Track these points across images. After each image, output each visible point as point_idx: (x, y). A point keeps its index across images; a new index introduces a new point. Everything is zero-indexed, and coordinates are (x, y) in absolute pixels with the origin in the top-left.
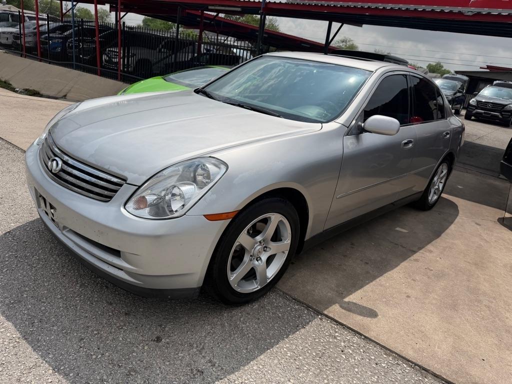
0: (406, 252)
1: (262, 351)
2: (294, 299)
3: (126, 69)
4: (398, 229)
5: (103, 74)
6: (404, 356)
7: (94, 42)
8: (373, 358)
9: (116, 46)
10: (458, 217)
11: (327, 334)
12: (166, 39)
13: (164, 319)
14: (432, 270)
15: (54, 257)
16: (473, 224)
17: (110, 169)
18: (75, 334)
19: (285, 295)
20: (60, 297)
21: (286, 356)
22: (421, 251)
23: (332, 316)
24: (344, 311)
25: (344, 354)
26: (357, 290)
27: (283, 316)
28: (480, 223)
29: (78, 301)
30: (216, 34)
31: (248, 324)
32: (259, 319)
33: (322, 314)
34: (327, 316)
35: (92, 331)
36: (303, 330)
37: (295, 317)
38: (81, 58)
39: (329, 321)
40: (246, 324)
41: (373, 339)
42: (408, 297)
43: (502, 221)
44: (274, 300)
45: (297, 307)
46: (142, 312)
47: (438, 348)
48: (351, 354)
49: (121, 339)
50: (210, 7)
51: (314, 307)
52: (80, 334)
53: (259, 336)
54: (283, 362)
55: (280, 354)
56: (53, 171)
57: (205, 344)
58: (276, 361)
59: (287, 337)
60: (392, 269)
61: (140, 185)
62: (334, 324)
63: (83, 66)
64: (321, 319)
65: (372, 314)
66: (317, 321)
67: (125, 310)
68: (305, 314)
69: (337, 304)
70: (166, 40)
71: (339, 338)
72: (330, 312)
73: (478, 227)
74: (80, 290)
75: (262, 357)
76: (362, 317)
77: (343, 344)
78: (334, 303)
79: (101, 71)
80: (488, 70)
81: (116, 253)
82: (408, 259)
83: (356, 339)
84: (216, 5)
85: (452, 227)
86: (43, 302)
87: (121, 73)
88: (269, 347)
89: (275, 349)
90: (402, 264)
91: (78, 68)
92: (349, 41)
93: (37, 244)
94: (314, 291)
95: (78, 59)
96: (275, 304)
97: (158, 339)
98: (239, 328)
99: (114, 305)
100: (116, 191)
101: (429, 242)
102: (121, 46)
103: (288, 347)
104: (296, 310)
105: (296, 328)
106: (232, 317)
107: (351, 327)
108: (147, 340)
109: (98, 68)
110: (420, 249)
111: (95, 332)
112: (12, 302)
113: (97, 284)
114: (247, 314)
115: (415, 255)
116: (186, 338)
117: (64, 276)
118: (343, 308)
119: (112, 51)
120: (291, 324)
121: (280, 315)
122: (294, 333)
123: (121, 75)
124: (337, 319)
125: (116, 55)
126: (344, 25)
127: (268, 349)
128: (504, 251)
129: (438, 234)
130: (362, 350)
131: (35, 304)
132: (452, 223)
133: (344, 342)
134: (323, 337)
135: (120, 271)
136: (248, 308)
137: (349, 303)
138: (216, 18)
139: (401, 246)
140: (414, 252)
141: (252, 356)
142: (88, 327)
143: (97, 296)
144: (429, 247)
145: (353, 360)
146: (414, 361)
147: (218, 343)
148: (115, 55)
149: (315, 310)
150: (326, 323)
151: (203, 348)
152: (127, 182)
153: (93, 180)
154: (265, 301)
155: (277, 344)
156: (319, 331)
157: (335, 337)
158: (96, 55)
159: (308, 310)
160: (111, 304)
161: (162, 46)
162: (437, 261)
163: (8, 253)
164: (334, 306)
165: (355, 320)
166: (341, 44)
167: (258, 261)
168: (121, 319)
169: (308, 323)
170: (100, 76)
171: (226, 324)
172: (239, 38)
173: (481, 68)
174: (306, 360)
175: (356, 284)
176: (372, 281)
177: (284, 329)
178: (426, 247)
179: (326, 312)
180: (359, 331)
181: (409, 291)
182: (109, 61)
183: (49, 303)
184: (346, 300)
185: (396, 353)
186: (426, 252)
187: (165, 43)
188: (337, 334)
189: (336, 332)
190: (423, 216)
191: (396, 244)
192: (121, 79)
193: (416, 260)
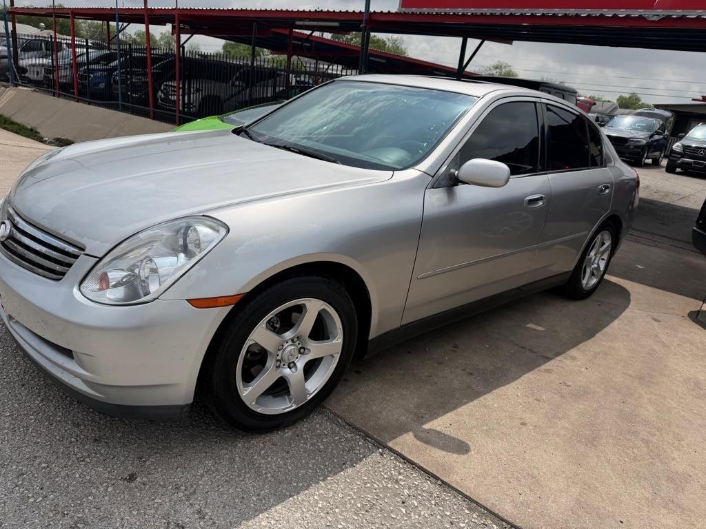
0: (535, 358)
1: (281, 498)
2: (348, 424)
3: (186, 110)
4: (530, 325)
5: (156, 117)
6: (496, 512)
7: (145, 75)
8: (448, 513)
9: (172, 78)
10: (628, 310)
11: (385, 476)
12: (241, 68)
13: (148, 448)
14: (570, 386)
16: (649, 319)
17: (66, 234)
18: (14, 467)
19: (336, 418)
21: (316, 507)
22: (558, 358)
23: (399, 450)
24: (419, 443)
25: (405, 507)
26: (447, 413)
27: (326, 448)
28: (660, 319)
29: (32, 421)
30: (315, 61)
31: (270, 459)
32: (288, 452)
33: (385, 447)
34: (391, 450)
35: (40, 463)
36: (350, 470)
37: (344, 450)
38: (129, 95)
39: (392, 458)
40: (266, 459)
41: (454, 485)
42: (524, 424)
43: (694, 315)
44: (318, 426)
45: (350, 436)
46: (120, 438)
47: (553, 502)
48: (416, 507)
49: (77, 475)
50: (298, 23)
51: (375, 436)
52: (21, 467)
53: (281, 477)
54: (308, 515)
55: (306, 503)
57: (198, 485)
58: (298, 515)
59: (323, 480)
60: (508, 383)
62: (400, 462)
63: (133, 107)
64: (381, 454)
66: (375, 456)
67: (96, 435)
68: (359, 446)
69: (411, 433)
70: (242, 70)
71: (402, 483)
72: (397, 444)
73: (656, 323)
75: (279, 507)
76: (444, 453)
77: (406, 491)
78: (407, 431)
79: (154, 113)
80: (703, 103)
81: (68, 353)
82: (536, 369)
83: (428, 485)
84: (306, 19)
85: (616, 323)
88: (293, 494)
89: (301, 497)
90: (526, 375)
91: (125, 109)
92: (505, 67)
94: (380, 412)
95: (126, 98)
96: (318, 431)
97: (132, 478)
98: (254, 465)
99: (82, 428)
101: (574, 345)
102: (180, 79)
103: (322, 494)
104: (347, 440)
105: (342, 466)
106: (248, 449)
107: (424, 467)
108: (115, 479)
109: (151, 108)
110: (558, 354)
111: (44, 465)
114: (273, 444)
115: (547, 364)
116: (173, 477)
117: (23, 385)
118: (418, 439)
119: (169, 85)
120: (335, 460)
121: (322, 447)
122: (336, 474)
123: (180, 117)
124: (405, 455)
125: (173, 90)
127: (291, 496)
128: (690, 359)
129: (590, 334)
130: (433, 502)
132: (615, 318)
133: (410, 489)
134: (378, 481)
135: (76, 378)
136: (276, 437)
137: (429, 431)
138: (310, 38)
139: (530, 350)
140: (548, 359)
141: (264, 505)
142: (36, 457)
144: (574, 352)
145: (417, 517)
146: (510, 520)
147: (218, 486)
149: (376, 441)
150: (389, 461)
151: (194, 492)
153: (44, 250)
154: (304, 426)
155: (307, 489)
156: (375, 472)
157: (397, 482)
158: (148, 91)
159: (365, 440)
160: (78, 425)
161: (237, 77)
162: (581, 372)
164: (405, 435)
165: (432, 457)
166: (494, 72)
167: (290, 368)
168: (86, 447)
169: (361, 460)
170: (153, 119)
171: (238, 459)
172: (348, 66)
173: (693, 100)
174: (345, 514)
175: (447, 403)
176: (472, 400)
177: (322, 467)
178: (568, 353)
179: (390, 444)
180: (434, 473)
181: (527, 417)
182: (166, 100)
184: (427, 426)
185: (485, 508)
186: (565, 359)
187: (240, 73)
188: (401, 477)
189: (400, 474)
190: (574, 308)
191: (522, 347)
192: (180, 122)
193: (549, 371)
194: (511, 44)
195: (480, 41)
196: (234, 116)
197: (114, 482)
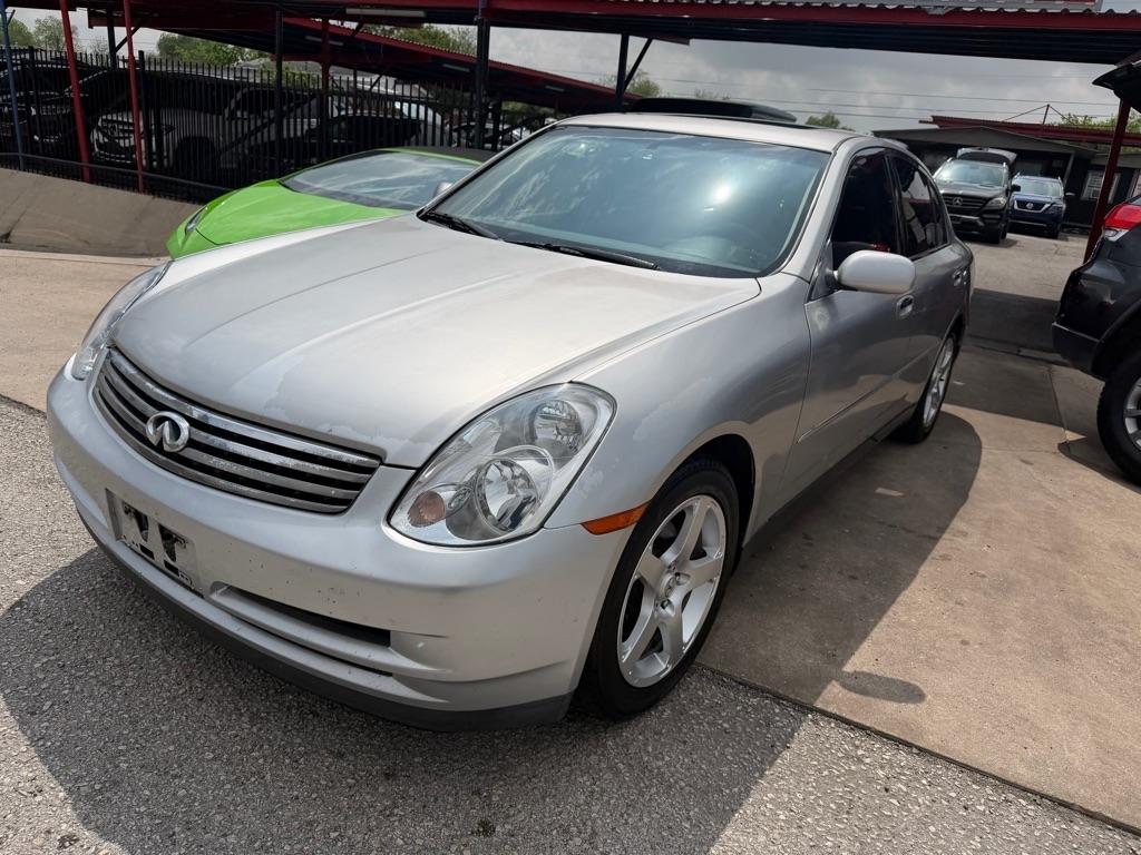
0: (919, 541)
1: (724, 817)
2: (740, 683)
3: (155, 163)
4: (880, 490)
5: (97, 178)
6: (1013, 780)
7: (63, 101)
8: (953, 795)
9: (125, 107)
10: (984, 452)
11: (840, 755)
12: (238, 88)
13: (479, 774)
14: (984, 576)
15: (158, 653)
16: (1018, 463)
17: (333, 433)
18: (287, 848)
19: (718, 677)
20: (212, 756)
21: (778, 820)
22: (946, 536)
23: (835, 711)
24: (854, 696)
25: (893, 796)
26: (861, 643)
27: (733, 726)
28: (1031, 460)
29: (261, 761)
30: (352, 71)
31: (667, 758)
32: (685, 742)
33: (813, 710)
34: (824, 713)
35: (326, 833)
36: (787, 754)
37: (760, 725)
38: (36, 142)
39: (833, 725)
40: (663, 759)
42: (964, 643)
43: (1065, 448)
44: (700, 693)
45: (754, 701)
46: (423, 764)
47: (1071, 751)
48: (907, 793)
49: (400, 842)
50: (350, 11)
51: (792, 696)
52: (298, 846)
53: (702, 784)
54: (776, 836)
55: (762, 818)
56: (166, 448)
57: (594, 821)
58: (762, 838)
59: (761, 777)
60: (908, 584)
61: (418, 465)
62: (847, 730)
63: (45, 161)
64: (815, 722)
65: (912, 694)
66: (807, 729)
67: (381, 766)
68: (777, 715)
69: (834, 682)
70: (246, 90)
71: (868, 761)
72: (828, 703)
73: (1029, 468)
74: (255, 730)
75: (728, 832)
76: (895, 705)
77: (880, 772)
78: (828, 682)
79: (91, 170)
80: (936, 127)
81: (380, 637)
82: (930, 557)
83: (903, 757)
84: (364, 4)
85: (982, 473)
86: (176, 777)
87: (146, 174)
88: (735, 807)
89: (748, 809)
90: (922, 569)
91: (30, 166)
92: (639, 75)
93: (102, 626)
94: (775, 658)
95: (30, 146)
96: (706, 701)
97: (486, 829)
98: (651, 771)
100: (359, 486)
101: (953, 514)
102: (139, 108)
103: (772, 799)
104: (755, 709)
105: (771, 753)
106: (626, 746)
107: (884, 731)
108: (462, 835)
109: (85, 163)
110: (942, 530)
111: (333, 835)
112: (97, 787)
113: (289, 709)
114: (656, 734)
115: (938, 547)
116: (547, 815)
117: (201, 700)
118: (850, 690)
119: (112, 121)
120: (758, 743)
121: (726, 725)
122: (771, 763)
123: (144, 178)
124: (847, 717)
125: (127, 129)
126: (654, 41)
127: (734, 811)
128: (1099, 515)
129: (960, 492)
130: (924, 782)
131: (156, 786)
133: (882, 767)
134: (834, 764)
135: (383, 677)
136: (651, 720)
137: (856, 675)
138: (357, 36)
139: (904, 528)
140: (935, 540)
141: (706, 833)
142: (310, 823)
143: (299, 741)
144: (957, 524)
145: (917, 808)
146: (1036, 788)
147: (622, 815)
148: (124, 131)
149: (795, 703)
150: (830, 730)
151: (594, 833)
152: (387, 461)
154: (680, 697)
155: (748, 796)
156: (821, 751)
157: (860, 760)
158: (76, 132)
159: (779, 704)
160: (341, 755)
161: (237, 104)
162: (986, 553)
163: (36, 659)
164: (829, 687)
165: (884, 713)
167: (664, 608)
168: (381, 790)
169: (792, 737)
170: (91, 182)
171: (621, 766)
173: (921, 122)
174: (822, 823)
175: (853, 628)
176: (880, 618)
177: (747, 756)
178: (951, 526)
179: (819, 705)
180: (902, 737)
181: (962, 630)
182: (112, 147)
183: (192, 777)
184: (848, 668)
185: (995, 777)
186: (955, 536)
187: (244, 95)
188: (860, 752)
189: (857, 747)
190: (915, 455)
191: (891, 526)
192: (145, 187)
193: (945, 558)
194: (688, 44)
195: (646, 40)
196: (301, 178)
197: (464, 840)
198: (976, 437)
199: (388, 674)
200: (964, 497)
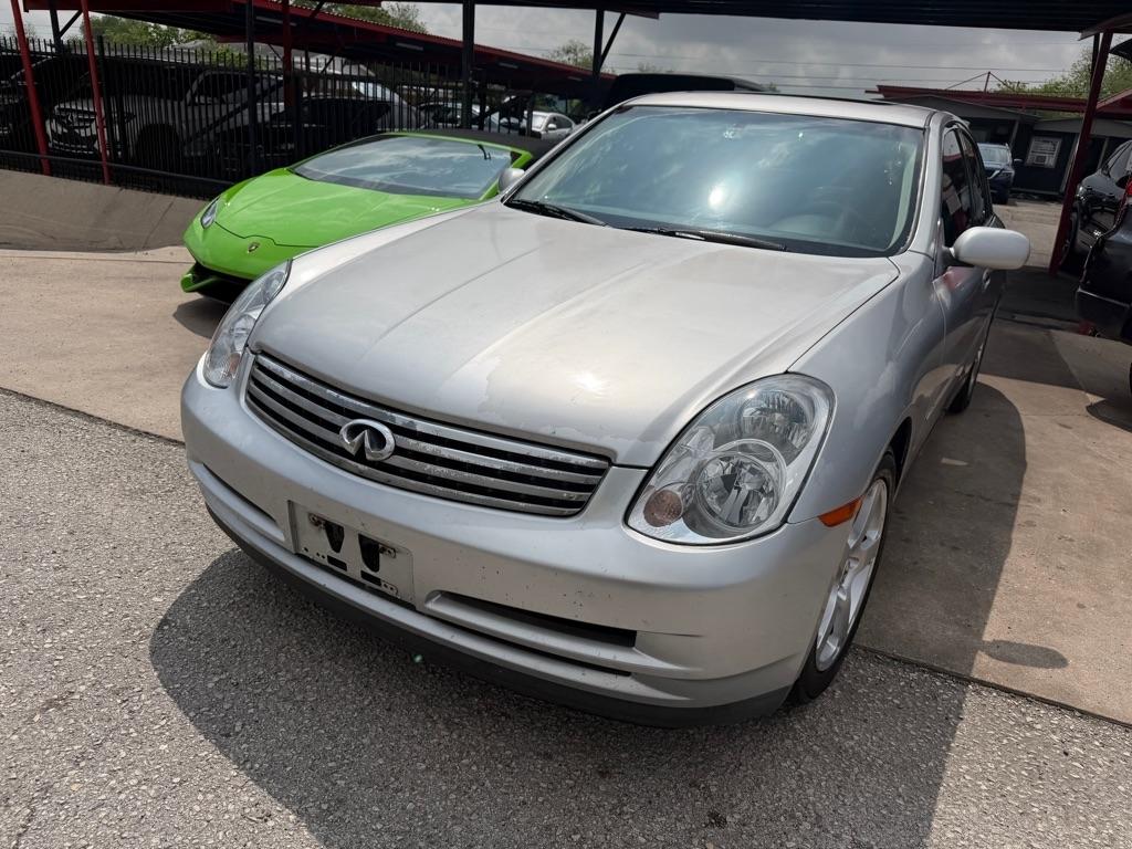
0: (1003, 508)
1: (931, 792)
2: (894, 659)
3: (120, 153)
4: (945, 460)
5: (56, 171)
8: (1127, 754)
11: (1011, 723)
14: (1071, 540)
15: (327, 664)
16: (1058, 427)
17: (556, 435)
19: (872, 654)
20: (424, 767)
21: (981, 791)
22: (1022, 502)
23: (992, 680)
24: (1005, 665)
25: (1074, 759)
26: (989, 612)
27: (904, 701)
28: (1068, 424)
29: (474, 768)
31: (855, 737)
32: (865, 721)
33: (971, 680)
34: (982, 683)
35: (567, 836)
36: (963, 725)
37: (928, 699)
39: (994, 694)
40: (852, 738)
41: (1099, 713)
42: (1081, 606)
43: (1093, 410)
45: (914, 675)
46: (631, 759)
48: (1085, 756)
49: (643, 840)
51: (947, 668)
54: (985, 806)
55: (965, 790)
56: (368, 457)
57: (814, 804)
58: (974, 810)
59: (949, 749)
60: (1008, 552)
61: (651, 464)
62: (1009, 698)
64: (977, 692)
65: (1055, 660)
66: (972, 699)
67: (592, 764)
68: (939, 687)
69: (979, 652)
70: (208, 73)
71: (1039, 727)
72: (982, 673)
73: (1070, 432)
74: (455, 736)
75: (941, 805)
76: (1044, 671)
77: (1054, 737)
78: (975, 652)
79: (50, 162)
80: (881, 96)
81: (625, 638)
83: (1070, 721)
85: (1029, 439)
86: (397, 791)
87: (110, 164)
88: (936, 781)
89: (949, 782)
90: (1014, 536)
92: (581, 50)
93: (258, 640)
94: (918, 632)
96: (870, 679)
97: (717, 820)
98: (846, 751)
99: (561, 758)
100: (592, 488)
103: (968, 770)
104: (918, 683)
106: (813, 728)
107: (1044, 696)
108: (697, 828)
109: (43, 155)
110: (1016, 497)
111: (576, 837)
112: (325, 807)
113: (479, 712)
114: (835, 714)
115: (1019, 514)
116: (769, 802)
117: (389, 710)
118: (997, 659)
119: (71, 110)
120: (932, 716)
121: (896, 701)
122: (953, 735)
123: (110, 168)
124: (1005, 685)
125: (88, 119)
126: (627, 17)
127: (938, 785)
129: (1018, 460)
130: (1097, 743)
131: (381, 801)
133: (1054, 732)
134: (1009, 732)
135: (620, 678)
136: (826, 701)
137: (997, 644)
138: (318, 16)
139: (981, 497)
140: (1014, 507)
141: (921, 808)
142: (548, 828)
143: (502, 744)
144: (1026, 490)
145: (1100, 769)
147: (837, 797)
148: (79, 120)
149: (952, 675)
150: (993, 698)
151: (819, 817)
152: (619, 461)
153: (515, 466)
155: (944, 769)
156: (992, 720)
157: (1031, 727)
158: (31, 122)
159: (937, 677)
160: (549, 757)
162: (1064, 517)
163: (206, 680)
164: (978, 657)
165: (1037, 679)
166: (565, 58)
168: (602, 788)
169: (961, 708)
170: (51, 175)
171: (816, 748)
172: (352, 58)
173: (867, 92)
174: (1021, 790)
175: (976, 598)
176: (996, 587)
177: (927, 730)
178: (1023, 492)
179: (975, 675)
182: (72, 137)
183: (413, 790)
184: (987, 638)
186: (1029, 502)
187: (206, 80)
188: (1029, 719)
189: (1024, 714)
191: (969, 495)
192: (111, 179)
193: (1030, 524)
194: (657, 18)
195: (618, 15)
196: (311, 165)
197: (702, 833)
198: (1011, 404)
199: (626, 674)
200: (1024, 464)
